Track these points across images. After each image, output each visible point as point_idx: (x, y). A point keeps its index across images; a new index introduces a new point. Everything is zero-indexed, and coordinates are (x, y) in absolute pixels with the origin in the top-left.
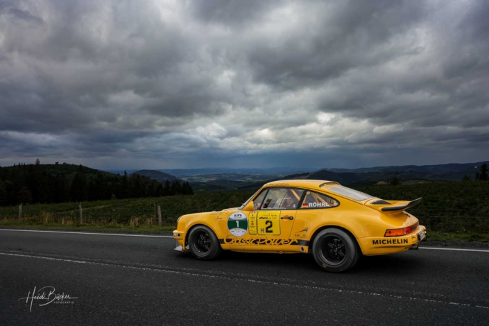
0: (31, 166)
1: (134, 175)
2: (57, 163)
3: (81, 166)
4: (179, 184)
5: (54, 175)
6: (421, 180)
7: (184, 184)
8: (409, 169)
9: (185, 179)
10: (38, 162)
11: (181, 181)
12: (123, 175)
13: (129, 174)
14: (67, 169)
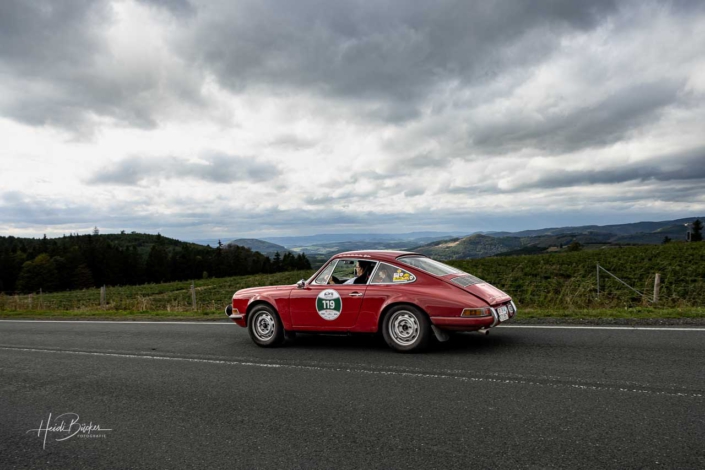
0: (89, 236)
1: (230, 246)
2: (122, 232)
3: (159, 236)
4: (293, 257)
7: (299, 256)
9: (297, 250)
10: (96, 231)
11: (294, 252)
12: (215, 246)
13: (225, 243)
14: (136, 240)
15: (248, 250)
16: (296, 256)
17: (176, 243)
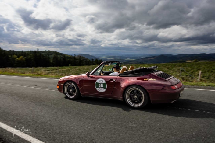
0: (35, 51)
1: (78, 56)
2: (46, 50)
3: (56, 52)
5: (45, 55)
6: (208, 60)
8: (203, 55)
9: (100, 58)
10: (38, 49)
11: (99, 59)
12: (74, 56)
13: (76, 55)
14: (50, 53)
15: (84, 58)
16: (99, 60)
17: (62, 54)
